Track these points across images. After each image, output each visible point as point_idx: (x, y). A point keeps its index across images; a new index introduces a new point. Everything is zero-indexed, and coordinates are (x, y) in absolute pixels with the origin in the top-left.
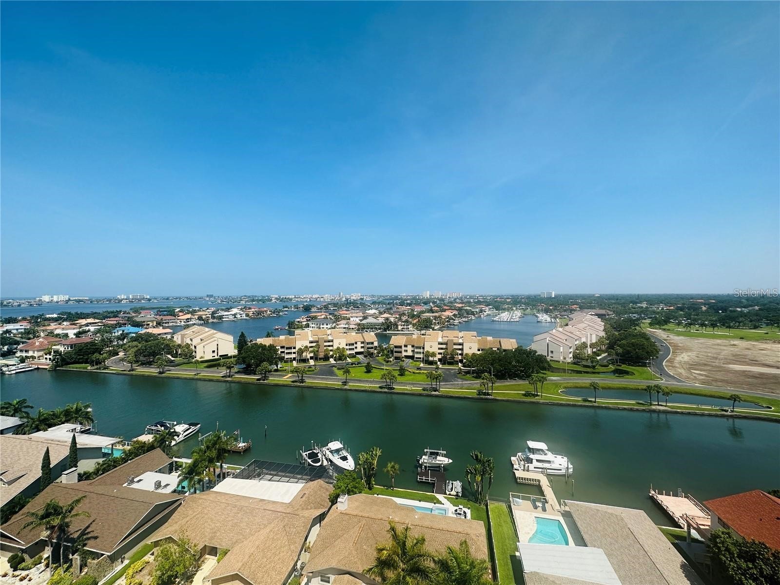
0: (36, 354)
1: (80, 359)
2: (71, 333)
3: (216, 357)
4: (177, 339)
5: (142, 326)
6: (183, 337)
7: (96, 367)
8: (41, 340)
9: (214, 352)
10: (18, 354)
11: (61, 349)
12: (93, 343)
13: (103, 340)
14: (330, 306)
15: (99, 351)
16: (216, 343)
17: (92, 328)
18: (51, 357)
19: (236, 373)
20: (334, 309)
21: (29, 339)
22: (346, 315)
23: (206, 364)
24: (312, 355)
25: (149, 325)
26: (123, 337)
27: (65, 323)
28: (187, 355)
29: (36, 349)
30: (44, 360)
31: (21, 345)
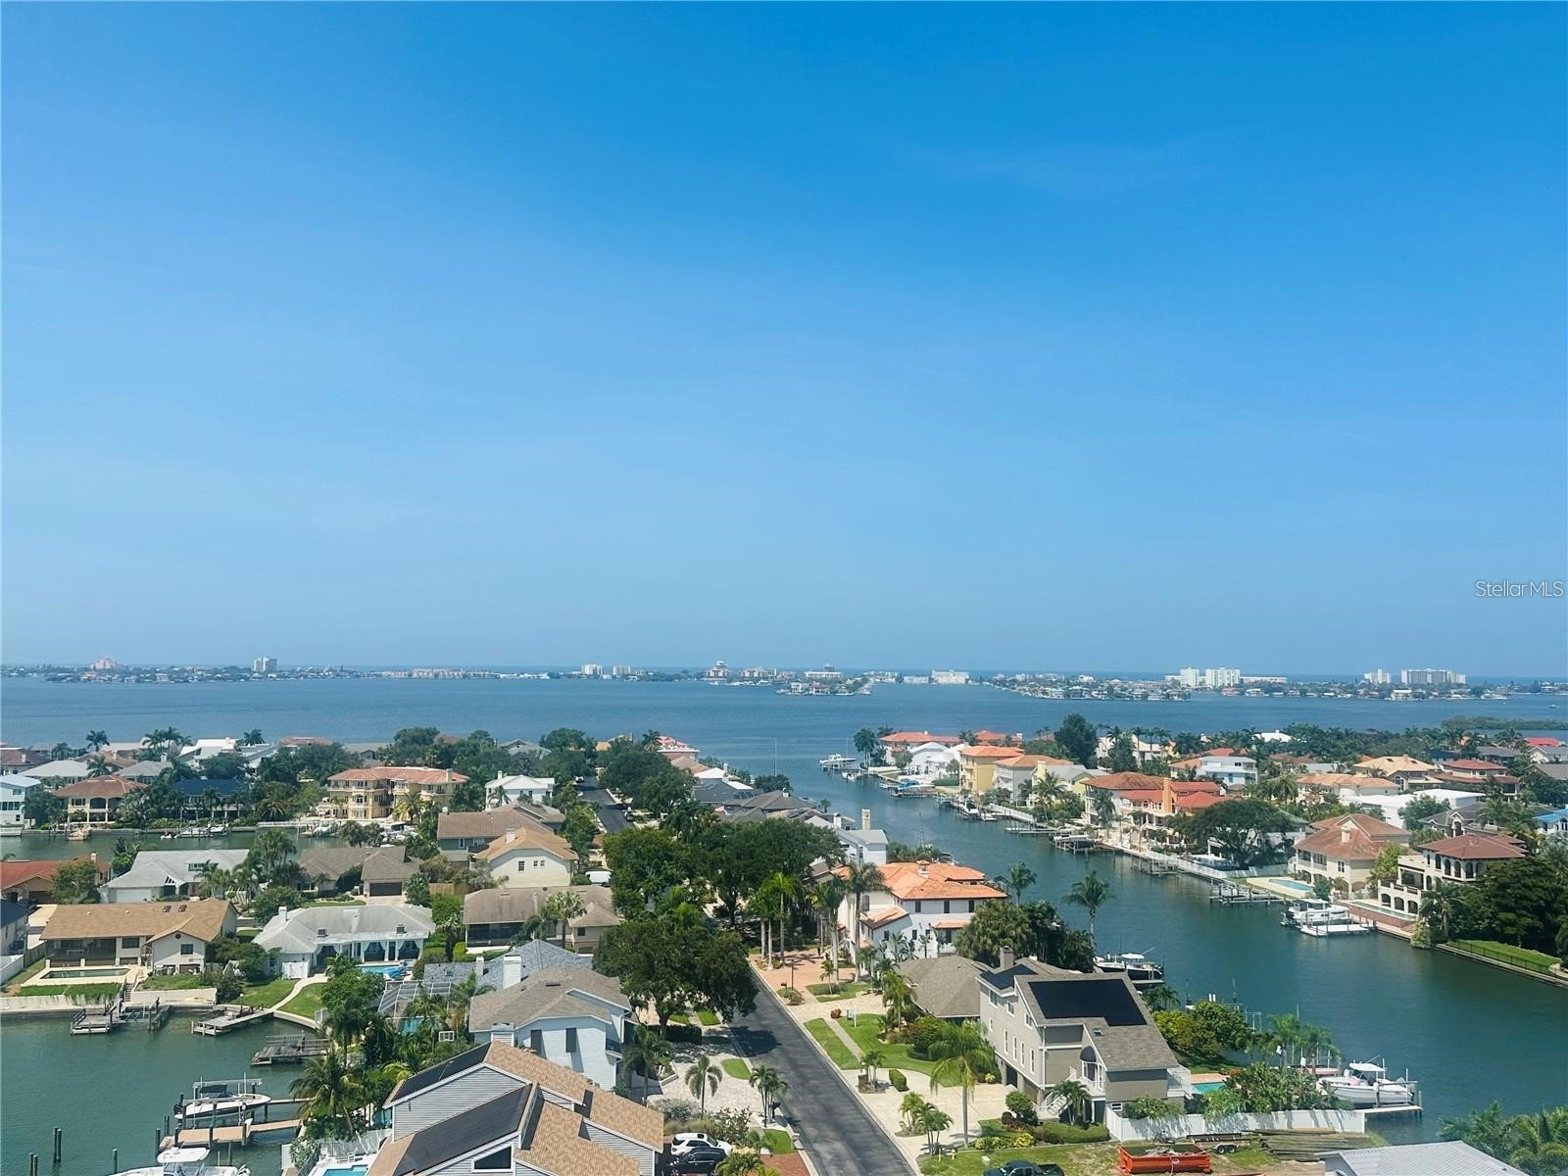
0: (1351, 876)
8: (1350, 824)
10: (1297, 863)
11: (1428, 868)
29: (1346, 854)
30: (1382, 905)
31: (1301, 837)
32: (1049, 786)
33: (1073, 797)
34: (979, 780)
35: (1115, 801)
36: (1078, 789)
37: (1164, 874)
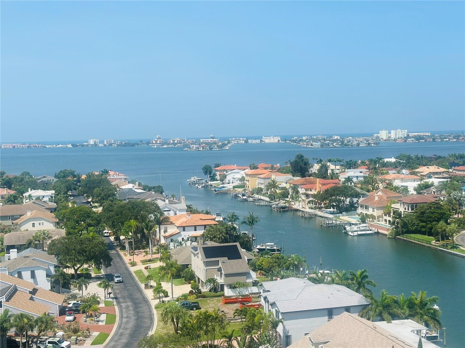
0: (376, 213)
1: (423, 227)
2: (412, 186)
8: (380, 193)
10: (359, 210)
11: (401, 208)
17: (436, 181)
18: (391, 219)
21: (368, 191)
27: (404, 171)
29: (375, 206)
30: (383, 223)
31: (361, 199)
32: (273, 185)
34: (251, 184)
35: (299, 189)
36: (288, 186)
37: (312, 217)
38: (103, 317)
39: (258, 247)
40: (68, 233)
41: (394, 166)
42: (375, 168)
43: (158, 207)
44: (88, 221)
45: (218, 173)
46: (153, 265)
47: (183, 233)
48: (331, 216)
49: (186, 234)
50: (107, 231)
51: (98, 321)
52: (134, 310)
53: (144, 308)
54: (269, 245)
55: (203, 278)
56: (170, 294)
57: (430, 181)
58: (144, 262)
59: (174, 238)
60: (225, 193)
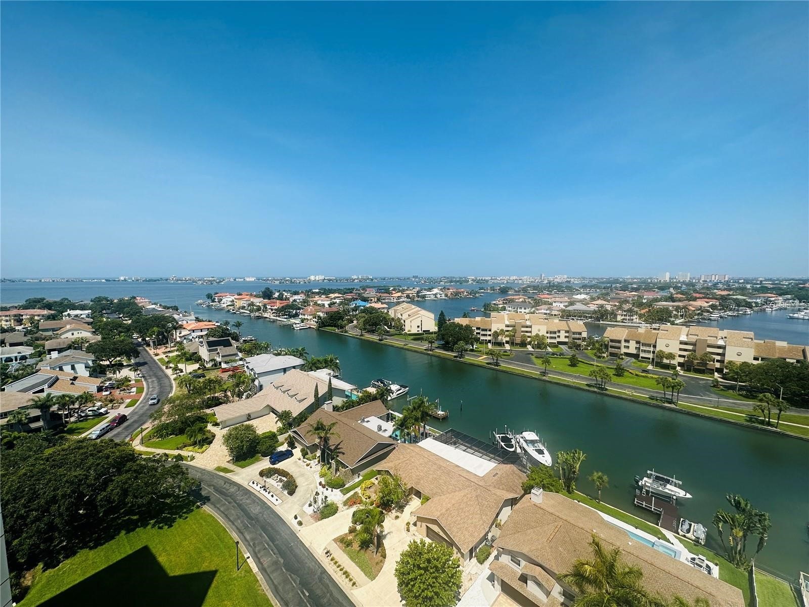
0: (309, 317)
1: (331, 323)
2: (327, 303)
3: (420, 332)
4: (392, 313)
5: (368, 301)
6: (395, 311)
7: (340, 330)
8: (311, 307)
9: (418, 327)
10: (300, 317)
11: (321, 314)
12: (338, 313)
13: (344, 310)
14: (529, 289)
15: (341, 318)
16: (420, 319)
17: (338, 301)
18: (316, 320)
19: (436, 348)
20: (533, 293)
21: (305, 306)
22: (547, 300)
23: (412, 337)
24: (508, 339)
25: (372, 300)
26: (355, 309)
27: (322, 296)
28: (399, 327)
29: (308, 314)
30: (313, 322)
31: (302, 310)
32: (252, 304)
33: (259, 306)
34: (239, 304)
35: (267, 306)
36: (260, 305)
37: (274, 321)
38: (134, 389)
39: (243, 339)
40: (103, 338)
41: (318, 293)
42: (308, 295)
43: (175, 319)
44: (120, 329)
45: (216, 298)
46: (171, 355)
47: (193, 334)
48: (285, 320)
49: (194, 335)
50: (135, 336)
51: (130, 393)
52: (158, 383)
53: (166, 381)
54: (249, 338)
55: (207, 359)
56: (184, 370)
57: (335, 301)
58: (164, 353)
59: (186, 337)
60: (222, 309)
